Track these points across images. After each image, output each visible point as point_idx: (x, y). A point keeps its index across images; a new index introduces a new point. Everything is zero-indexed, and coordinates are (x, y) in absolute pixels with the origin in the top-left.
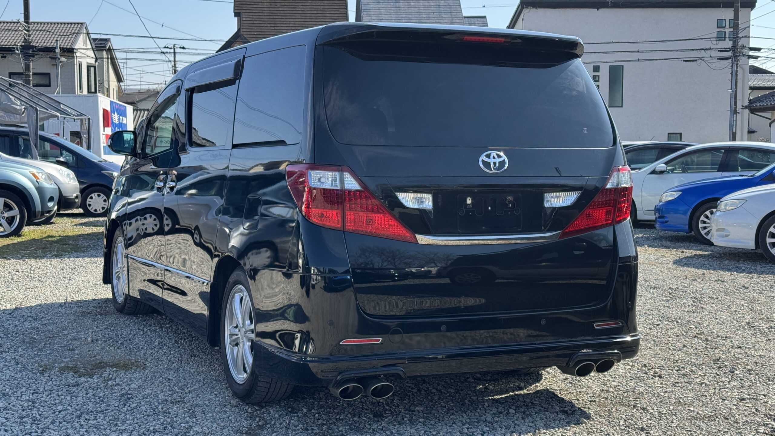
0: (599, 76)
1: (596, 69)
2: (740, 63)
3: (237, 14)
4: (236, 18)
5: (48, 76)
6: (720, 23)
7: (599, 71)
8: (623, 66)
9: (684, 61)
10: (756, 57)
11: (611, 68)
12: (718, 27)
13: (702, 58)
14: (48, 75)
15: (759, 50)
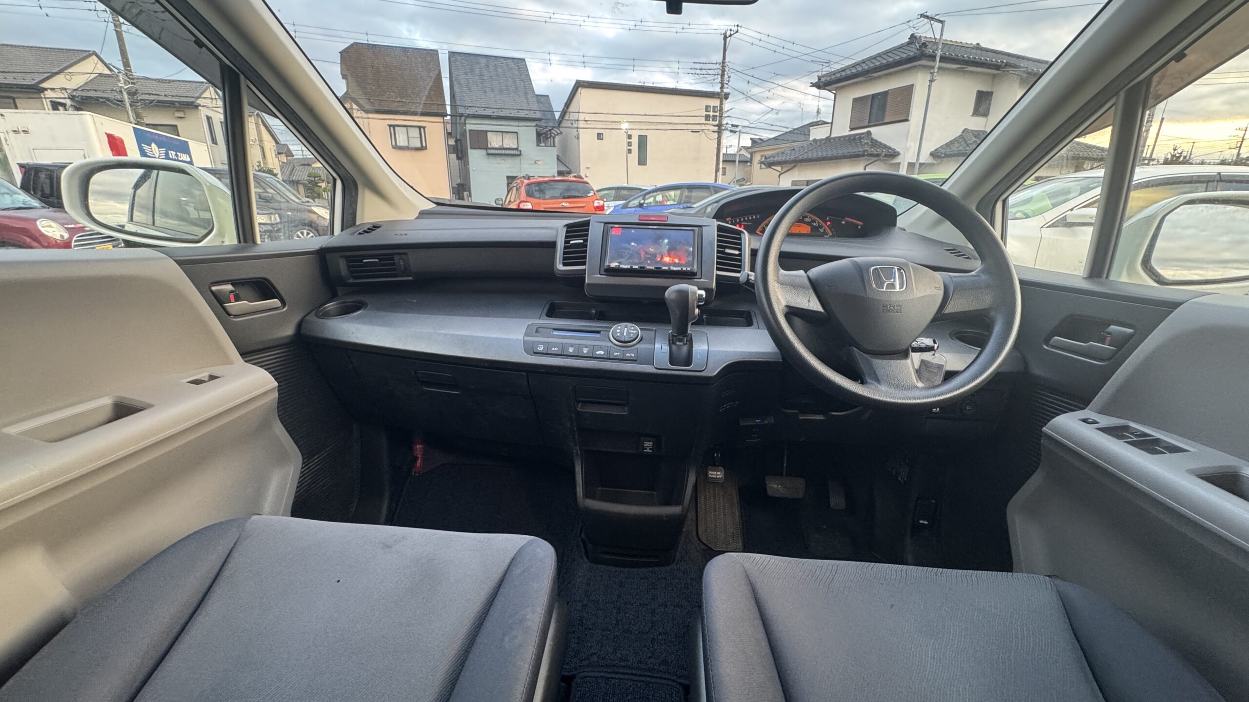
0: (631, 142)
1: (630, 137)
3: (344, 77)
4: (344, 80)
5: (175, 128)
6: (707, 108)
7: (631, 139)
8: (646, 136)
9: (692, 132)
10: (735, 132)
11: (639, 136)
12: (706, 111)
13: (702, 130)
14: (176, 126)
15: (737, 126)
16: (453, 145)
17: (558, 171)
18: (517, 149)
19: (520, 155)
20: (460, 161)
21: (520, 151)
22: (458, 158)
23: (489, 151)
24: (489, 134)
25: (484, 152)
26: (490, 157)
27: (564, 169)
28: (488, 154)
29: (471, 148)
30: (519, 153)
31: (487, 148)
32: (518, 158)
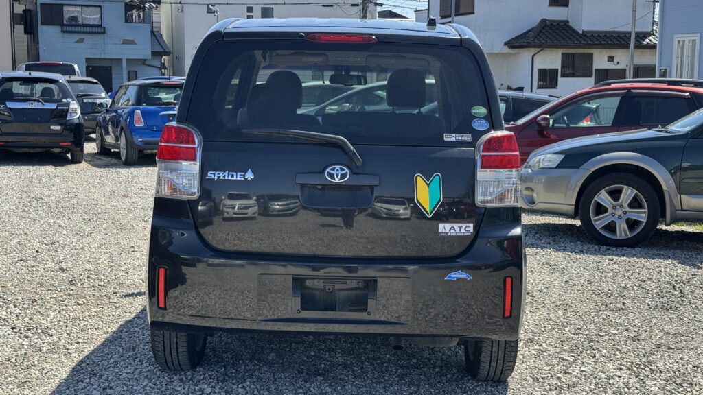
0: (251, 16)
1: (250, 10)
2: (369, 9)
7: (252, 12)
8: (273, 8)
11: (262, 8)
13: (337, 4)
16: (20, 14)
17: (152, 52)
18: (100, 26)
19: (104, 32)
20: (29, 36)
21: (104, 28)
22: (27, 32)
23: (65, 29)
24: (65, 9)
25: (57, 29)
26: (67, 35)
27: (158, 49)
28: (63, 31)
29: (42, 24)
30: (103, 30)
31: (62, 25)
32: (102, 36)
